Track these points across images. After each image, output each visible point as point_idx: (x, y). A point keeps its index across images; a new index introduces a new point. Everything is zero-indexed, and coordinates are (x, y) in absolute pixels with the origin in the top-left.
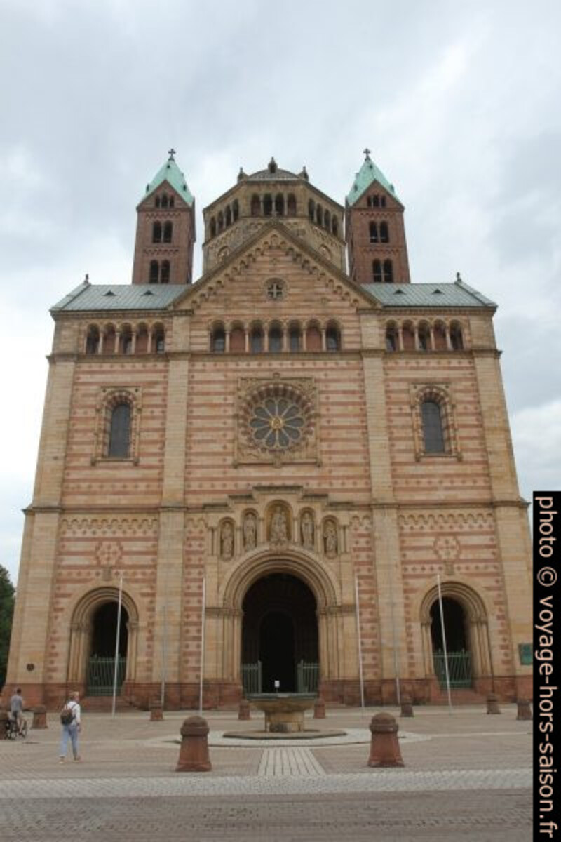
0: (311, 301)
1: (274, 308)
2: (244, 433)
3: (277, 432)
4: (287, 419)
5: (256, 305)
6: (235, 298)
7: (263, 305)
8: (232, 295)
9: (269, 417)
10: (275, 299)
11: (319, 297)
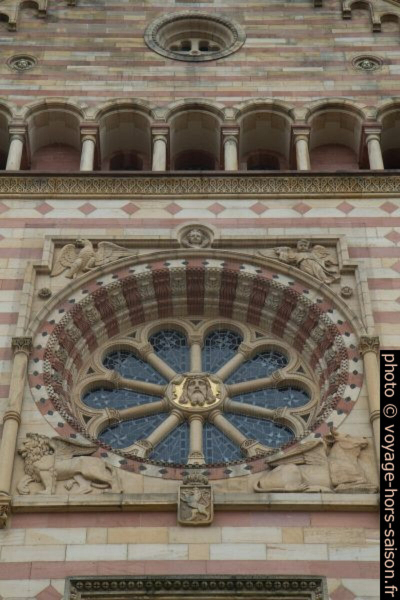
0: (324, 64)
1: (193, 79)
2: (48, 406)
3: (196, 426)
4: (236, 386)
5: (127, 71)
6: (50, 56)
7: (151, 71)
8: (41, 49)
9: (166, 380)
10: (195, 60)
11: (351, 55)
